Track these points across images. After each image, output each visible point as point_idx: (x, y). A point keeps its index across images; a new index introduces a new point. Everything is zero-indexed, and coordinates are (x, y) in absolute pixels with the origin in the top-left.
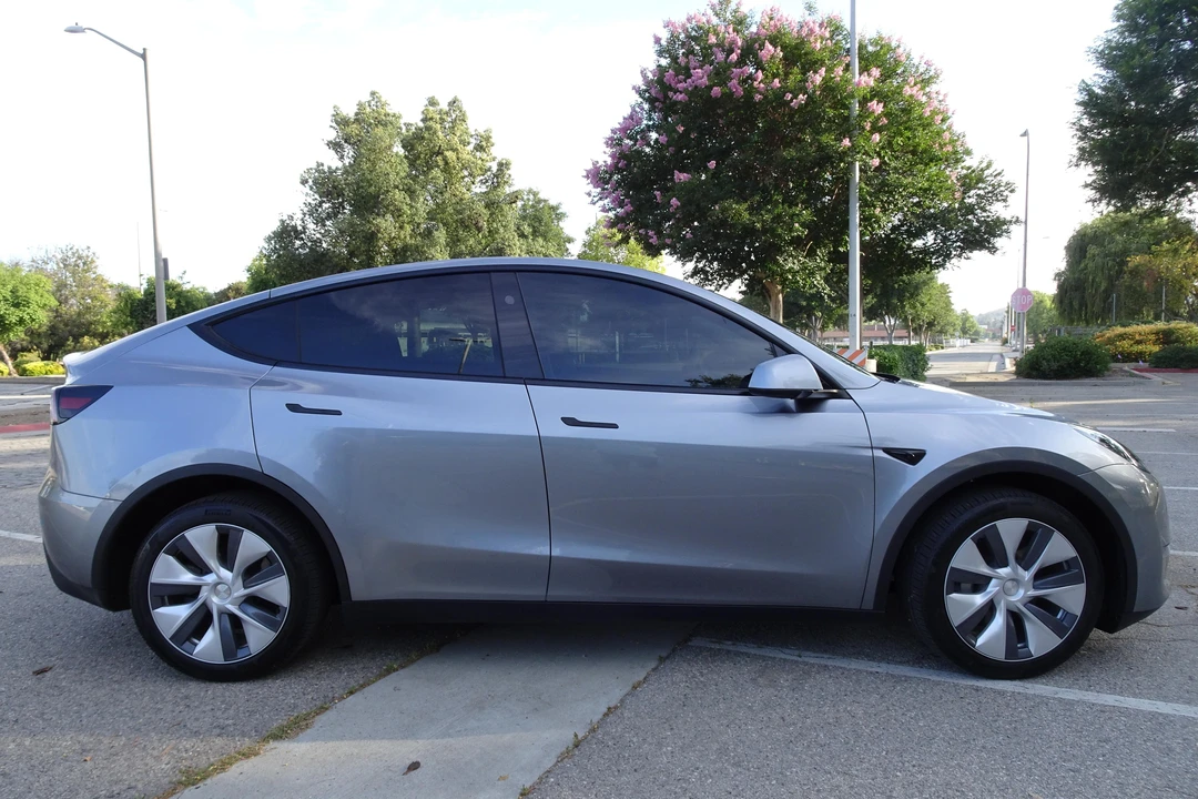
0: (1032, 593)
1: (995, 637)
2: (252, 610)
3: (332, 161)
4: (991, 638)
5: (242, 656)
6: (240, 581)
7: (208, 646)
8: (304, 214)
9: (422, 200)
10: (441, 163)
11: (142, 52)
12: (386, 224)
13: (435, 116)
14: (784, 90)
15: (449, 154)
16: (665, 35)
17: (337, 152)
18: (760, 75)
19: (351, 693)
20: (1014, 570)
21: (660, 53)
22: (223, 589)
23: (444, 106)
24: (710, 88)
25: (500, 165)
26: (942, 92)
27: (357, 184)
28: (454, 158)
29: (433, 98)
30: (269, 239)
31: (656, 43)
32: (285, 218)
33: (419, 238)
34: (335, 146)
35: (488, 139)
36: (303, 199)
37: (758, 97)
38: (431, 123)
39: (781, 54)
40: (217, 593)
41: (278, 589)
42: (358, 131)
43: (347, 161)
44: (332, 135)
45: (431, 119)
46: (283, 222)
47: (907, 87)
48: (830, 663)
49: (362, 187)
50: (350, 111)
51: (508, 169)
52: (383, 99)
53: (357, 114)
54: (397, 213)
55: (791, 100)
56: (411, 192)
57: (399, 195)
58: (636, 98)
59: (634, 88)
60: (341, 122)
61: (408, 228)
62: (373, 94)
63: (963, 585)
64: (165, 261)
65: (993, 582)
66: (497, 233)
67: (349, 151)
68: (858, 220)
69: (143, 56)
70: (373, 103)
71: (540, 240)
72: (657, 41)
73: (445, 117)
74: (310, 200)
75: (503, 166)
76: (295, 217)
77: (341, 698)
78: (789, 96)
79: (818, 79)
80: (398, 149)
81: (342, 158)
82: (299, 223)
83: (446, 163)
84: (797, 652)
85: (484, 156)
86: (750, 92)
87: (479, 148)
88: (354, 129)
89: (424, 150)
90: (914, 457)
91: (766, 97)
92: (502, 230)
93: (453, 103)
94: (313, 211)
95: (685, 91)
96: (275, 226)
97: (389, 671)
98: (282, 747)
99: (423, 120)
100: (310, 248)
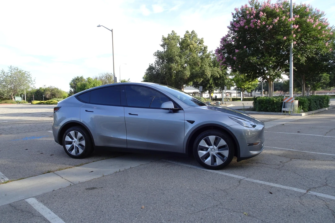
0: (218, 152)
1: (209, 160)
2: (80, 146)
3: (162, 49)
4: (208, 161)
5: (78, 154)
6: (78, 141)
7: (73, 152)
8: (155, 64)
9: (183, 58)
10: (189, 48)
11: (111, 30)
12: (174, 65)
13: (187, 36)
14: (266, 25)
15: (191, 46)
16: (235, 12)
17: (163, 47)
18: (259, 21)
19: (93, 162)
20: (213, 147)
21: (234, 17)
22: (76, 142)
23: (190, 33)
24: (245, 26)
25: (205, 47)
26: (325, 18)
27: (167, 55)
28: (192, 46)
29: (187, 31)
30: (147, 70)
31: (232, 14)
32: (151, 65)
33: (182, 68)
34: (163, 46)
35: (202, 41)
36: (155, 59)
37: (258, 27)
38: (186, 38)
39: (266, 15)
40: (75, 143)
41: (83, 143)
42: (168, 42)
43: (165, 50)
44: (162, 43)
45: (187, 37)
46: (150, 66)
47: (308, 19)
48: (184, 165)
49: (168, 56)
50: (166, 36)
51: (207, 49)
52: (175, 33)
53: (168, 37)
54: (177, 62)
55: (268, 28)
56: (180, 57)
57: (177, 58)
58: (229, 30)
59: (228, 27)
60: (164, 39)
61: (180, 66)
62: (173, 31)
63: (204, 149)
64: (116, 78)
65: (209, 149)
66: (203, 66)
67: (166, 47)
68: (292, 59)
69: (112, 31)
70: (173, 34)
71: (216, 68)
72: (233, 14)
73: (190, 36)
74: (157, 60)
75: (205, 48)
76: (153, 64)
77: (91, 162)
78: (268, 26)
79: (276, 21)
80: (178, 45)
81: (164, 49)
82: (154, 66)
83: (190, 48)
84: (177, 162)
85: (201, 45)
86: (256, 26)
87: (200, 43)
88: (167, 41)
89: (185, 45)
90: (192, 122)
91: (260, 27)
92: (204, 65)
93: (192, 32)
94: (157, 63)
95: (238, 28)
96: (148, 67)
97: (103, 159)
98: (76, 167)
99: (184, 37)
100: (156, 72)
